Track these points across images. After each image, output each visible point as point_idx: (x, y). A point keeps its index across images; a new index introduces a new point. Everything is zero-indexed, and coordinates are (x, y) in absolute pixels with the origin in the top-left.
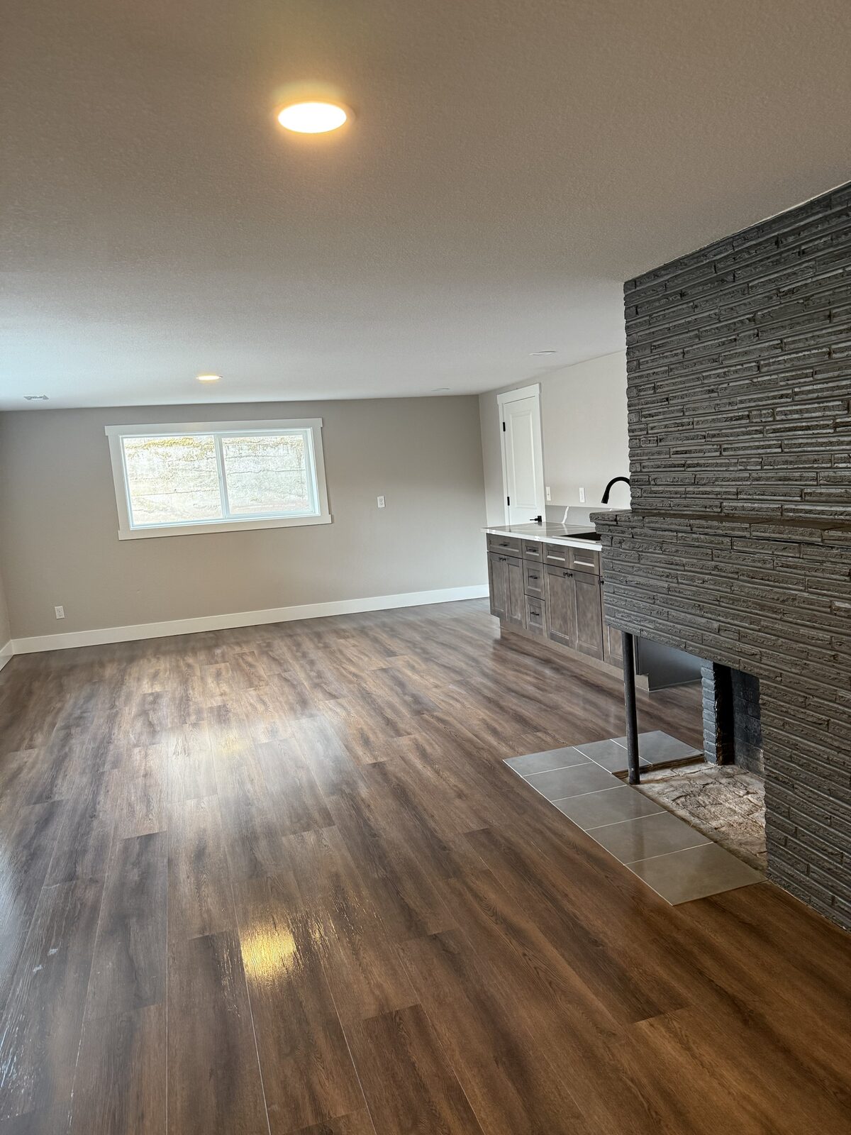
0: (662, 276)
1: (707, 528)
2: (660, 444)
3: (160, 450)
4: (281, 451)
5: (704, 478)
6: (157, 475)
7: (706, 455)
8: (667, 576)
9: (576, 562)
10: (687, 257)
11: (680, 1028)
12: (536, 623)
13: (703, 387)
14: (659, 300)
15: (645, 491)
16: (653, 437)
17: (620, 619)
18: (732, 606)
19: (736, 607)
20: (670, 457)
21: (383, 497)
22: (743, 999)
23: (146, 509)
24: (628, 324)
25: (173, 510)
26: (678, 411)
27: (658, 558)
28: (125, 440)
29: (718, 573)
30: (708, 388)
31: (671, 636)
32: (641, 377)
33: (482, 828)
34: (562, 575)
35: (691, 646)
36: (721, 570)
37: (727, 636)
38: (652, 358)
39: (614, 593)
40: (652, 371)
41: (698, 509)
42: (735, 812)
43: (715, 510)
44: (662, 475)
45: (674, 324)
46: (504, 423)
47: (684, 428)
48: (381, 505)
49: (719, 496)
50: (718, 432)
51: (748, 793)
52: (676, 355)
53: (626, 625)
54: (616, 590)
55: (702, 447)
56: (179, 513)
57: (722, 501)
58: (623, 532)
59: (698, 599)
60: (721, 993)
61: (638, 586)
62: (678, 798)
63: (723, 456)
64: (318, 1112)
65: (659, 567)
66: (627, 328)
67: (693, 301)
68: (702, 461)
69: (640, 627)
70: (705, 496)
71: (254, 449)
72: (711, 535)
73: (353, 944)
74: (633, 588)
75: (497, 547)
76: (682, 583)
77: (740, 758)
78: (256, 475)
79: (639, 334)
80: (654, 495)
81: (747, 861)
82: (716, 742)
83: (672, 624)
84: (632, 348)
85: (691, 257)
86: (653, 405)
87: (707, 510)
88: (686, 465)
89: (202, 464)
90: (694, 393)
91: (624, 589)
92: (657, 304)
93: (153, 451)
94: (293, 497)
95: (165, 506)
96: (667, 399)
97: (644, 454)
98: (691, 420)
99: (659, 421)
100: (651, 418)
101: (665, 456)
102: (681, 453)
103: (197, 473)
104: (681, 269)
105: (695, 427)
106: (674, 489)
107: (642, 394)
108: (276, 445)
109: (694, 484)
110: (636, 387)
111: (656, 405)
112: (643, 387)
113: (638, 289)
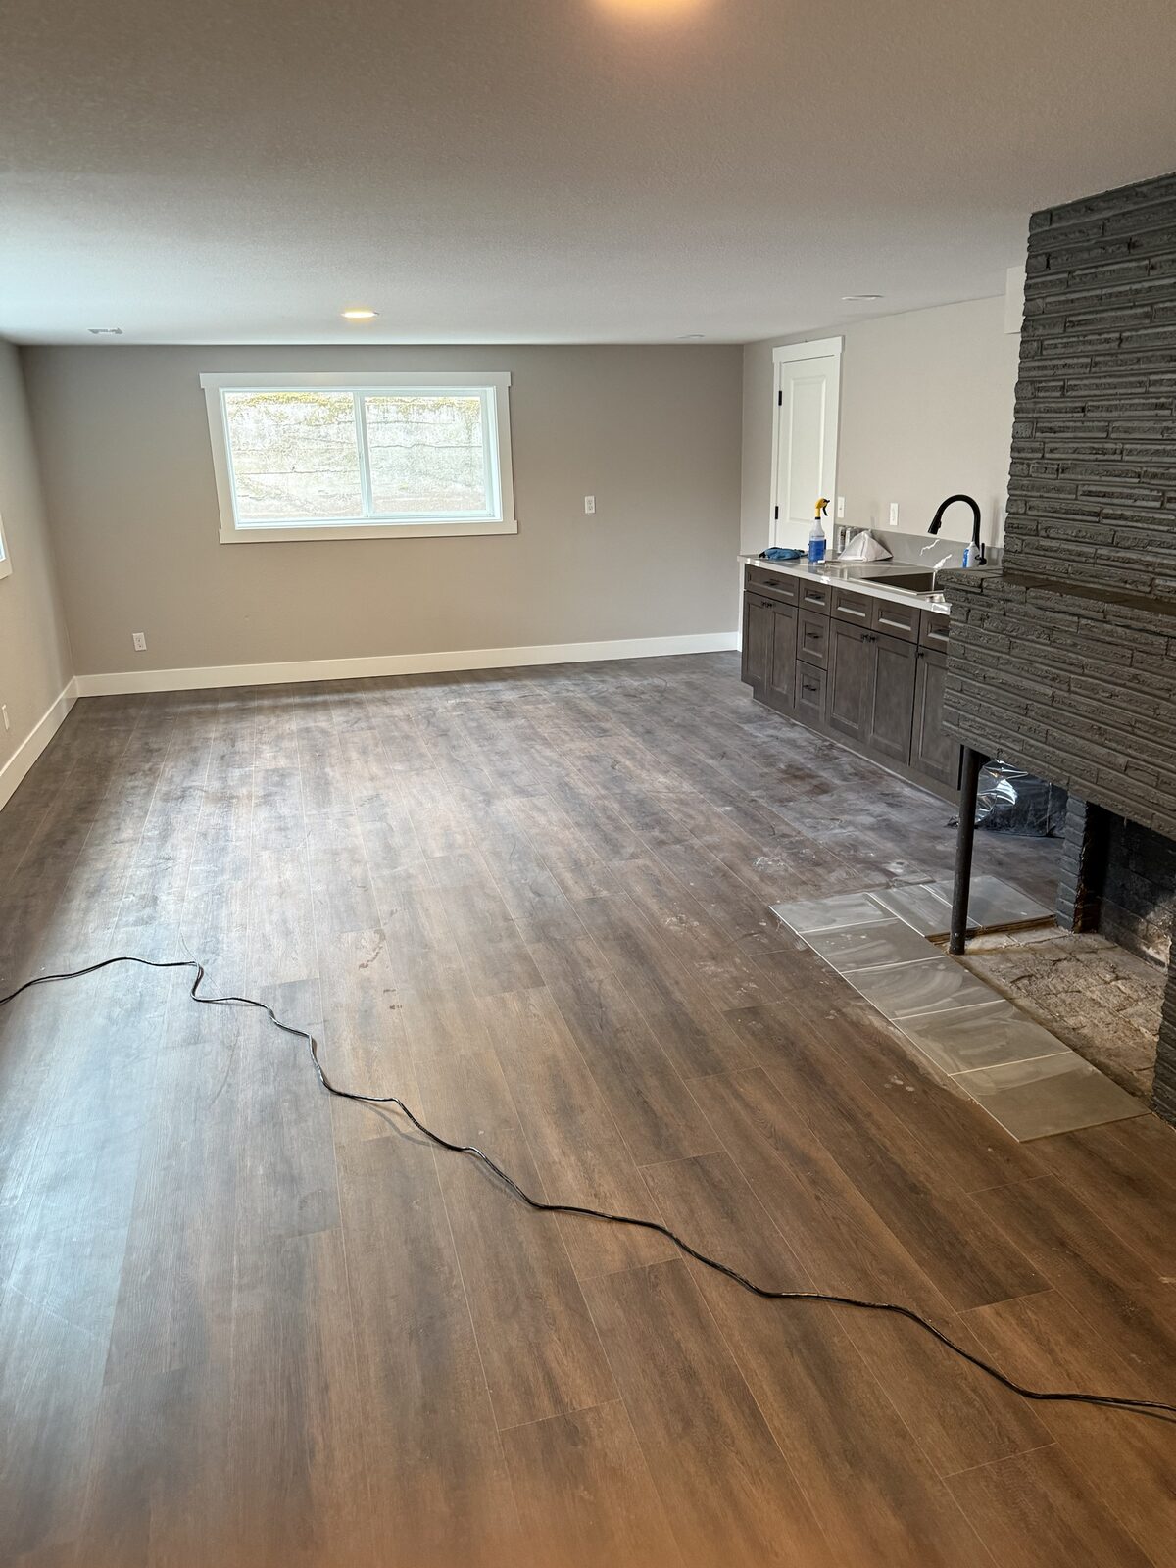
0: (1100, 210)
1: (1131, 619)
2: (1061, 476)
3: (272, 408)
4: (444, 416)
5: (1129, 538)
6: (267, 445)
7: (1138, 503)
8: (1053, 680)
9: (882, 621)
10: (1148, 183)
11: (1036, 1320)
12: (810, 701)
13: (1148, 398)
14: (1089, 249)
15: (1028, 545)
16: (1052, 464)
17: (967, 730)
18: (1152, 737)
19: (1159, 740)
20: (1076, 499)
21: (592, 498)
22: (1122, 1285)
23: (253, 495)
24: (1030, 282)
25: (290, 499)
26: (1099, 430)
27: (1044, 650)
28: (227, 395)
29: (1137, 686)
30: (1155, 401)
31: (1047, 766)
32: (1043, 368)
33: (747, 1006)
34: (859, 638)
35: (1076, 783)
36: (1143, 683)
37: (1137, 778)
38: (1065, 340)
39: (961, 691)
40: (1062, 362)
41: (1113, 583)
42: (1100, 1005)
43: (1141, 588)
44: (1058, 523)
45: (1110, 291)
46: (780, 393)
47: (1106, 457)
48: (589, 506)
49: (1150, 569)
50: (1161, 471)
51: (1117, 978)
52: (1108, 341)
53: (976, 740)
54: (965, 687)
55: (1132, 491)
56: (298, 502)
57: (1153, 576)
58: (990, 605)
59: (1100, 719)
60: (1092, 1275)
61: (1003, 687)
62: (1019, 979)
63: (1165, 508)
64: (557, 1401)
65: (1041, 663)
66: (1027, 288)
67: (1149, 258)
68: (1128, 513)
69: (998, 746)
70: (1127, 565)
71: (405, 411)
72: (1135, 630)
73: (584, 1163)
74: (993, 689)
75: (759, 586)
76: (1076, 693)
77: (1108, 926)
78: (406, 451)
79: (1048, 300)
80: (1042, 553)
81: (1120, 1081)
82: (1076, 902)
83: (1051, 749)
84: (1031, 320)
85: (1156, 185)
86: (1058, 415)
87: (1128, 586)
88: (1102, 515)
89: (331, 432)
90: (1131, 405)
91: (979, 688)
92: (1085, 255)
93: (263, 409)
94: (459, 487)
95: (279, 492)
96: (1083, 409)
97: (1033, 488)
98: (1119, 446)
99: (1064, 440)
100: (1052, 435)
101: (1070, 496)
102: (1097, 494)
103: (323, 444)
104: (1135, 203)
105: (1126, 458)
106: (1078, 549)
107: (1041, 394)
108: (437, 407)
109: (1110, 545)
110: (1032, 383)
111: (1062, 415)
112: (1043, 384)
113: (1054, 226)
